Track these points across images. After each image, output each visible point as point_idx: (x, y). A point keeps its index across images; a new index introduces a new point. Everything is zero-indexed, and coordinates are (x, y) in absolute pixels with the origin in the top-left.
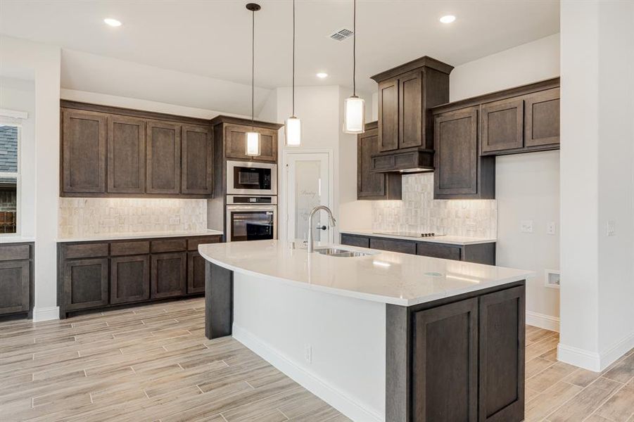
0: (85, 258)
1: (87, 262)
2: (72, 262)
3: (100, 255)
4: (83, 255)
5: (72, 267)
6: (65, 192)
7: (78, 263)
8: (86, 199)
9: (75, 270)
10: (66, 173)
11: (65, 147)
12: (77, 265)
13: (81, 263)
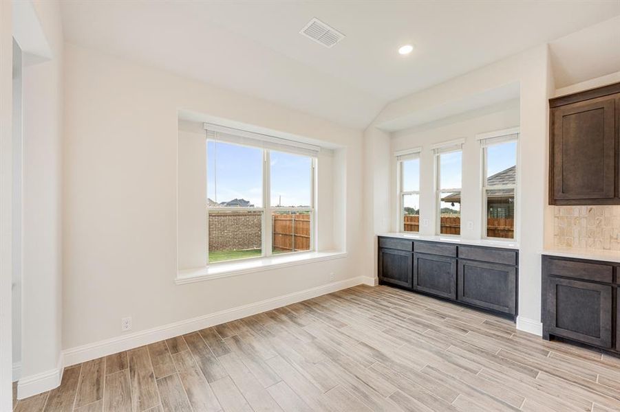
0: (575, 279)
1: (578, 284)
2: (557, 279)
3: (598, 280)
4: (571, 274)
5: (557, 285)
6: (556, 200)
7: (565, 282)
8: (589, 207)
9: (560, 288)
10: (558, 178)
11: (557, 150)
12: (564, 284)
13: (569, 283)
